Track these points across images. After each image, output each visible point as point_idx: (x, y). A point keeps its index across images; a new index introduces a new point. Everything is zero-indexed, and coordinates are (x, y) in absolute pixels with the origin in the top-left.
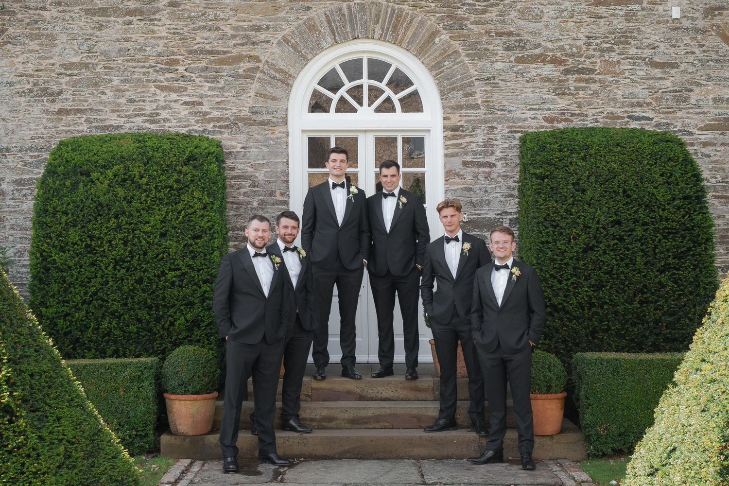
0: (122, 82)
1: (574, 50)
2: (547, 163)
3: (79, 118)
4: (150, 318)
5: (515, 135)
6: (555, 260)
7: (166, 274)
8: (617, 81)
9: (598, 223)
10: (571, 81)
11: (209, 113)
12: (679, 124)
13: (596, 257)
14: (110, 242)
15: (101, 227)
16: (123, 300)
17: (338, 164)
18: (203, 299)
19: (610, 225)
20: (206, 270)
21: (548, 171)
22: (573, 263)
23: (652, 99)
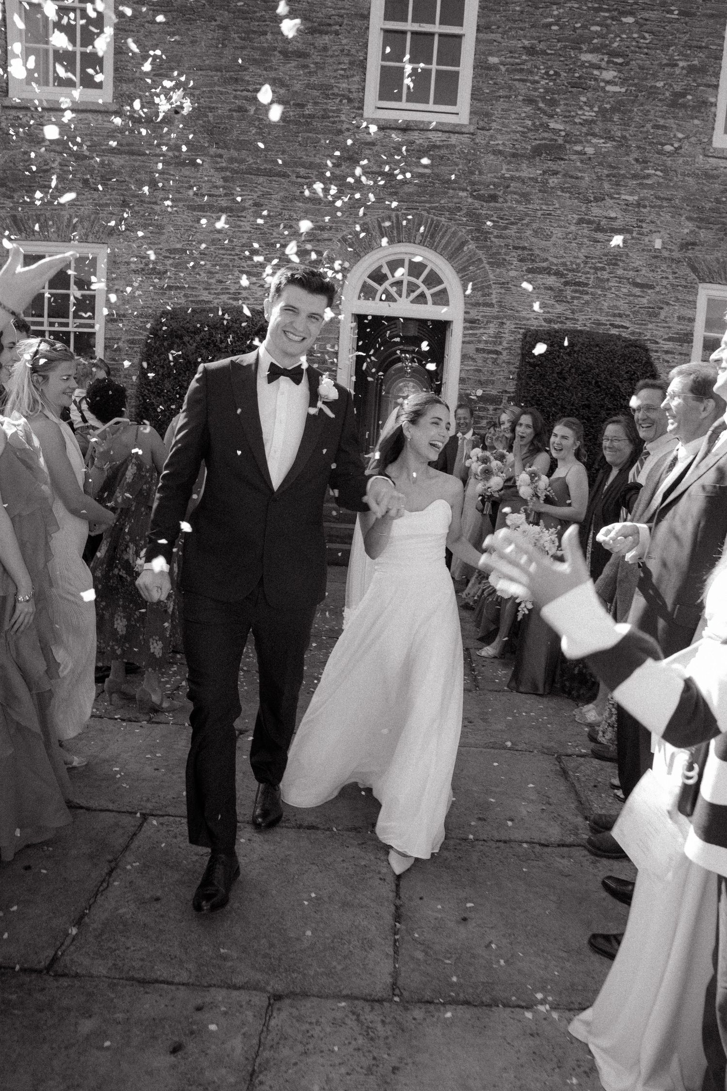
1: (574, 266)
3: (179, 293)
8: (605, 295)
9: (573, 405)
10: (569, 292)
12: (649, 334)
23: (631, 312)
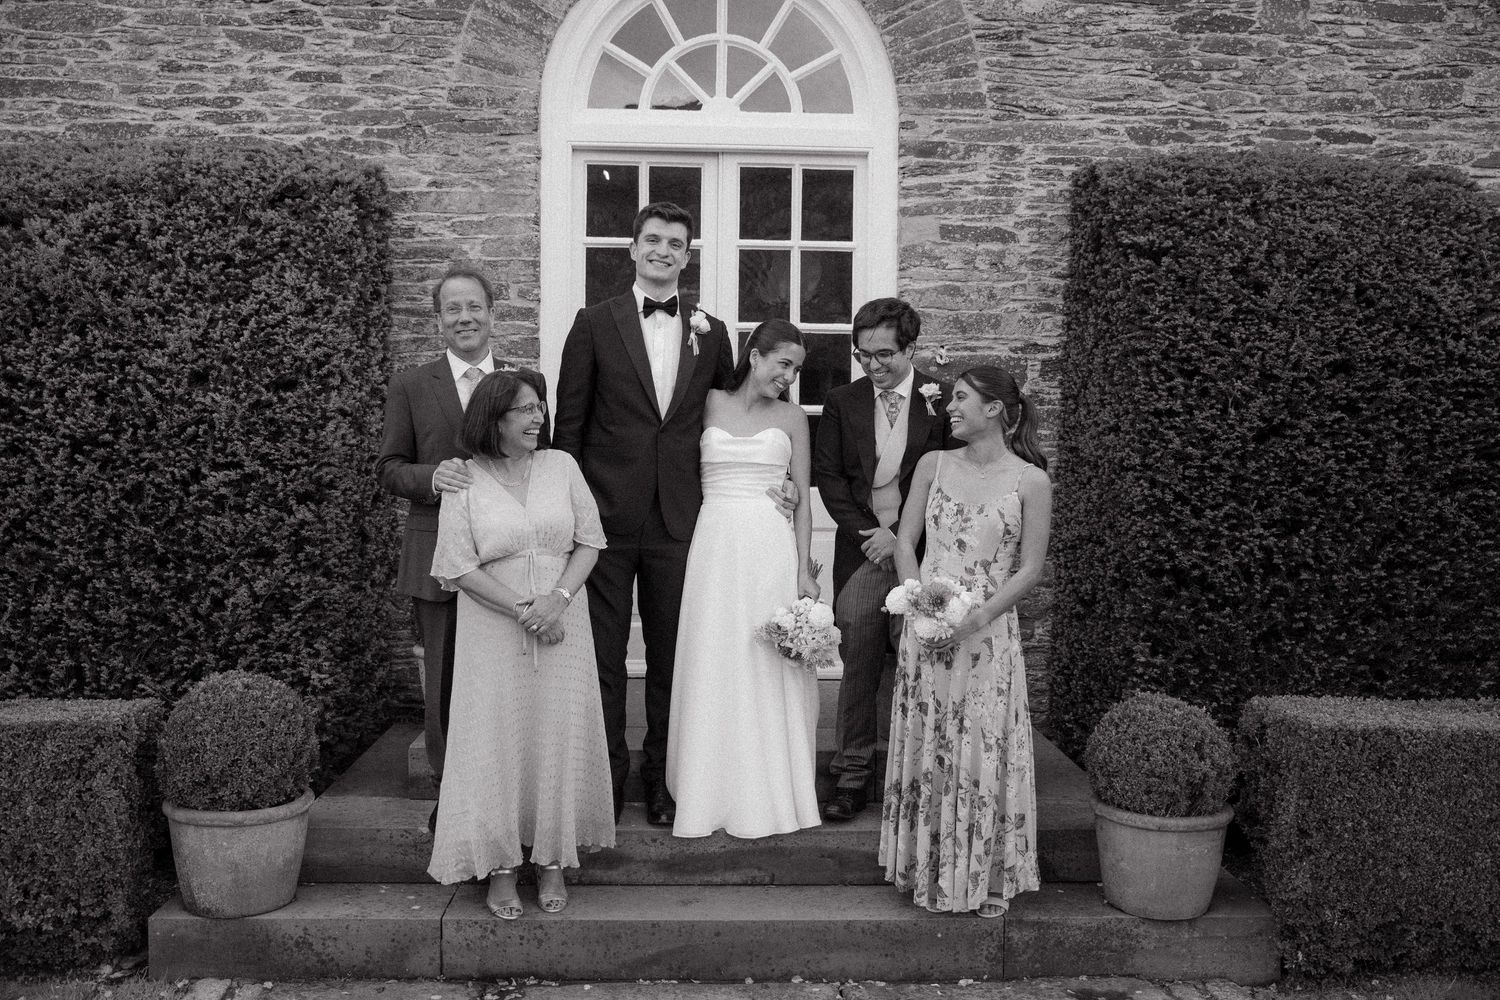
0: (147, 19)
2: (1165, 221)
3: (47, 104)
4: (162, 589)
5: (1062, 168)
6: (1190, 457)
7: (205, 477)
8: (1299, 50)
9: (1296, 367)
10: (1195, 48)
11: (355, 101)
12: (1432, 153)
13: (1288, 451)
14: (61, 393)
15: (39, 354)
16: (91, 540)
17: (663, 248)
18: (298, 543)
19: (1326, 373)
20: (304, 469)
21: (1167, 238)
22: (1232, 466)
23: (1375, 92)
